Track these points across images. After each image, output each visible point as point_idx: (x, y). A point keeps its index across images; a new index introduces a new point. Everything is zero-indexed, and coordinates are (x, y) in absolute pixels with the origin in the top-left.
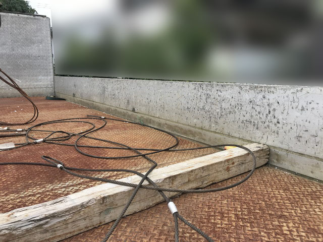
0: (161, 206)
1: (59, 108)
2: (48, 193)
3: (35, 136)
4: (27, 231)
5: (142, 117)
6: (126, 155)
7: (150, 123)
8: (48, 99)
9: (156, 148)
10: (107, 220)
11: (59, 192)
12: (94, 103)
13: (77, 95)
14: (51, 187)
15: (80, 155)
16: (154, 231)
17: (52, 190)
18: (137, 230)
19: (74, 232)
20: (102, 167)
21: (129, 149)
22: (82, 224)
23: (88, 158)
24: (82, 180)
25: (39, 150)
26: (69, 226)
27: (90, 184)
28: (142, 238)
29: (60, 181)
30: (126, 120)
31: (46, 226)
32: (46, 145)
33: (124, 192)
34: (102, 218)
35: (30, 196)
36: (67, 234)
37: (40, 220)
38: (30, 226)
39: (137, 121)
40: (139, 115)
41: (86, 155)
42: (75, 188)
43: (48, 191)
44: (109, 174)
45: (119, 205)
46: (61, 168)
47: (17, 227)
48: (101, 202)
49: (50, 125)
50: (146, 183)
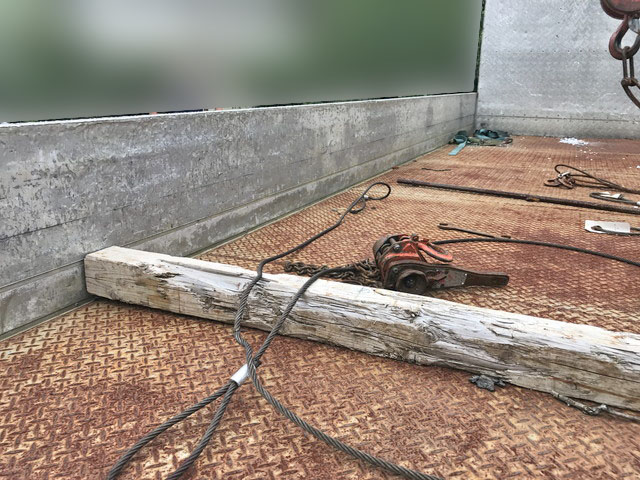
47: (628, 360)
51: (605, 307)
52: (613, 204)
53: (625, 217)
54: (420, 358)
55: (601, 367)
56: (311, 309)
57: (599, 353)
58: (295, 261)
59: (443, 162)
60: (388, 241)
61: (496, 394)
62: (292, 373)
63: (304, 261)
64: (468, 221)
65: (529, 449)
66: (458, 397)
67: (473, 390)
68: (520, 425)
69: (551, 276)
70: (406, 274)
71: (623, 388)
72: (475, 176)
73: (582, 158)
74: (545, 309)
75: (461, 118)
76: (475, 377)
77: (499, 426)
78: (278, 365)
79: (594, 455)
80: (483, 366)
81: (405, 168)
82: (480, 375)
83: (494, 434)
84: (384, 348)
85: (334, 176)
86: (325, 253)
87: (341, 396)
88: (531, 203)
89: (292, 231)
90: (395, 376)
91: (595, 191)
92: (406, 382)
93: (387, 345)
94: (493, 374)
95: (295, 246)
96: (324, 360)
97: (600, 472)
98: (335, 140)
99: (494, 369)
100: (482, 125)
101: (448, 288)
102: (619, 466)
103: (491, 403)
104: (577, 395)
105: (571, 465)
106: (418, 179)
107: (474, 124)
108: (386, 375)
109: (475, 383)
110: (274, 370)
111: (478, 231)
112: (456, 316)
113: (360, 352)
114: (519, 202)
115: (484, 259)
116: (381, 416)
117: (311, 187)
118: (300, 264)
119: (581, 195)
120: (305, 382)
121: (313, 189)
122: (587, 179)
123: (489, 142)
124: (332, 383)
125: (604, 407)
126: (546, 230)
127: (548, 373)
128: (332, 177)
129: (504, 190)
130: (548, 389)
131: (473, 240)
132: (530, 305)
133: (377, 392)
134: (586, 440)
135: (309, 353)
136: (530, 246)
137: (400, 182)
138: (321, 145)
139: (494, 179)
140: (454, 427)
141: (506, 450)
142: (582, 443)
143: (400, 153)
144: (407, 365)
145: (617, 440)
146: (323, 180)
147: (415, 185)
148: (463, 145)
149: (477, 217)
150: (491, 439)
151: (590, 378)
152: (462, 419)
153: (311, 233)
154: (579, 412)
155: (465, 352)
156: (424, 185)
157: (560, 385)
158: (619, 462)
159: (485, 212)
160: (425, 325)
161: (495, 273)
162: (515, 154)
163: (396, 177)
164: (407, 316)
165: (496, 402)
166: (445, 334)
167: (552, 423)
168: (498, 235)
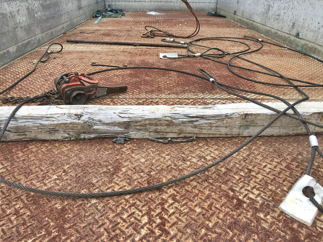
0: (302, 138)
1: (218, 25)
2: (199, 100)
3: (194, 50)
4: (183, 122)
5: (306, 44)
6: (276, 83)
7: (314, 52)
8: (210, 15)
9: (313, 82)
10: (245, 134)
11: (208, 101)
12: (254, 23)
13: (238, 13)
14: (202, 96)
15: (230, 74)
16: (287, 156)
17: (203, 98)
18: (271, 150)
19: (216, 134)
20: (250, 89)
21: (281, 77)
22: (223, 131)
23: (237, 78)
24: (229, 97)
25: (196, 63)
26: (213, 128)
27: (235, 102)
28: (274, 157)
29: (211, 93)
30: (286, 46)
31: (196, 123)
32: (202, 60)
33: (267, 115)
34: (241, 131)
35: (185, 99)
36: (210, 134)
37: (193, 117)
38: (185, 120)
39: (299, 49)
40: (303, 42)
41: (236, 75)
42: (222, 101)
43: (199, 99)
44: (255, 97)
45: (259, 124)
46: (213, 81)
47: (176, 117)
48: (243, 117)
49: (208, 42)
50: (290, 112)
51: (169, 94)
52: (171, 44)
53: (176, 50)
54: (87, 136)
55: (167, 122)
56: (20, 124)
57: (165, 117)
58: (9, 96)
59: (90, 28)
60: (62, 78)
61: (125, 145)
62: (15, 161)
63: (15, 95)
64: (106, 60)
65: (141, 166)
66: (107, 151)
67: (115, 146)
68: (137, 156)
69: (146, 83)
70: (75, 94)
71: (176, 129)
72: (108, 35)
73: (157, 22)
74: (145, 100)
75: (97, 3)
76: (115, 139)
77: (128, 160)
78: (6, 159)
79: (167, 161)
80: (118, 133)
81: (71, 33)
82: (117, 138)
83: (125, 164)
84: (67, 136)
85: (27, 41)
86: (28, 89)
87: (47, 166)
88: (136, 47)
89: (4, 78)
90: (75, 149)
91: (163, 38)
92: (81, 151)
93: (68, 134)
94: (123, 136)
95: (8, 87)
96: (34, 150)
97: (169, 167)
98: (22, 19)
99: (123, 133)
100: (109, 6)
101: (99, 97)
102: (177, 163)
103: (123, 150)
104: (159, 136)
105: (158, 168)
106: (78, 39)
107: (105, 5)
108: (70, 149)
109: (115, 142)
110: (4, 162)
111: (112, 65)
112: (101, 112)
113: (55, 140)
114: (130, 47)
115: (116, 79)
116: (70, 171)
117: (12, 49)
118: (12, 98)
119: (157, 40)
120: (24, 164)
121: (14, 50)
122: (160, 32)
123: (113, 15)
124: (40, 161)
125: (170, 139)
126: (143, 60)
127: (147, 130)
128: (26, 42)
129: (123, 41)
130: (148, 137)
131: (109, 70)
132: (138, 99)
133: (66, 159)
134: (164, 155)
135: (25, 148)
136: (136, 69)
137: (68, 42)
138: (13, 23)
139: (117, 36)
140: (107, 166)
141: (131, 170)
142: (162, 157)
143: (66, 24)
144: (81, 141)
145: (176, 152)
146: (20, 44)
147: (77, 42)
148: (100, 18)
149: (110, 57)
150: (124, 167)
151: (163, 128)
152: (110, 161)
153: (17, 78)
154: (161, 144)
155: (108, 129)
156: (82, 42)
157: (152, 134)
158: (177, 161)
159: (114, 54)
160: (87, 120)
161: (121, 86)
162: (127, 22)
163: (66, 38)
164: (76, 117)
165: (125, 149)
166: (97, 122)
167: (150, 152)
168: (121, 66)
